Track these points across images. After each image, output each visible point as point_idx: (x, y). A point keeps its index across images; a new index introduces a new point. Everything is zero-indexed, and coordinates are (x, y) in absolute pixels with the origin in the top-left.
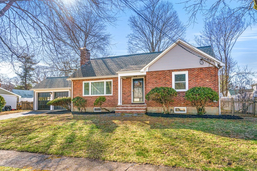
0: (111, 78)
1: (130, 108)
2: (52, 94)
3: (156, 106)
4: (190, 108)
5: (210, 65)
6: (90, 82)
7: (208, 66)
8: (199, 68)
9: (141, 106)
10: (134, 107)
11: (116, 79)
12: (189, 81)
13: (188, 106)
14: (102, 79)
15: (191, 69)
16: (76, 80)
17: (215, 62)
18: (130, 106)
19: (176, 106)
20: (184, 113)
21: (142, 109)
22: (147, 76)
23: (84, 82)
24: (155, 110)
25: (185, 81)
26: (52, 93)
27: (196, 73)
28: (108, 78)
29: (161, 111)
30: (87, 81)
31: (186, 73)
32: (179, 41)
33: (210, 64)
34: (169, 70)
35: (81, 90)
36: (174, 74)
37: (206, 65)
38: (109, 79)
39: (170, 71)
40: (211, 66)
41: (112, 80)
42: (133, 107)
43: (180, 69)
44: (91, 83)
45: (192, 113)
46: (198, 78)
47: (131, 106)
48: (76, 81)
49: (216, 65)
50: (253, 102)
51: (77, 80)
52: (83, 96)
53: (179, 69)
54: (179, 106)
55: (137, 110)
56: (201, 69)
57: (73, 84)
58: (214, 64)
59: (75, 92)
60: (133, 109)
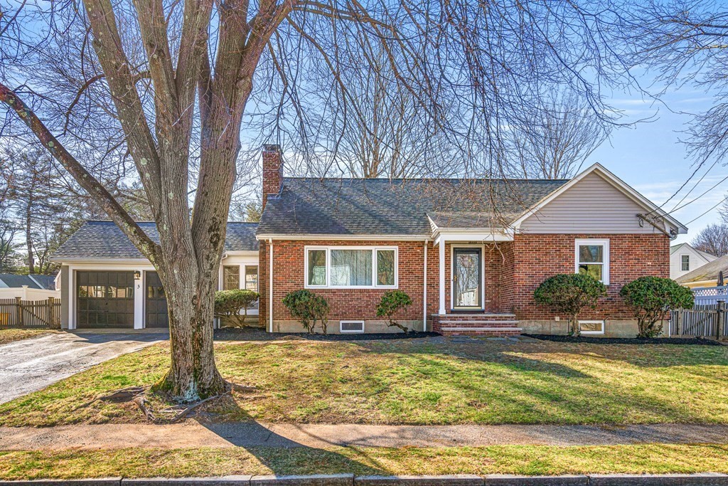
0: (395, 242)
1: (479, 324)
2: (141, 278)
3: (538, 317)
4: (612, 323)
5: (655, 229)
6: (328, 249)
7: (652, 233)
8: (632, 234)
9: (501, 317)
10: (483, 320)
11: (408, 245)
12: (610, 261)
13: (609, 319)
14: (365, 242)
15: (616, 234)
16: (283, 241)
17: (665, 223)
18: (473, 317)
19: (582, 320)
20: (600, 335)
21: (510, 324)
22: (517, 244)
23: (307, 248)
24: (535, 328)
25: (602, 262)
26: (138, 272)
27: (625, 245)
28: (385, 242)
29: (548, 329)
30: (319, 245)
31: (605, 243)
32: (596, 169)
33: (655, 226)
34: (569, 235)
35: (300, 271)
36: (579, 243)
37: (647, 229)
38: (388, 245)
39: (572, 237)
40: (657, 231)
41: (397, 247)
42: (480, 320)
43: (593, 235)
44: (332, 251)
45: (617, 335)
46: (631, 257)
47: (476, 319)
48: (282, 244)
49: (668, 231)
50: (716, 312)
51: (287, 241)
52: (305, 288)
53: (590, 234)
54: (589, 320)
55: (496, 327)
56: (637, 236)
57: (274, 252)
58: (663, 229)
59: (280, 277)
60: (486, 324)
